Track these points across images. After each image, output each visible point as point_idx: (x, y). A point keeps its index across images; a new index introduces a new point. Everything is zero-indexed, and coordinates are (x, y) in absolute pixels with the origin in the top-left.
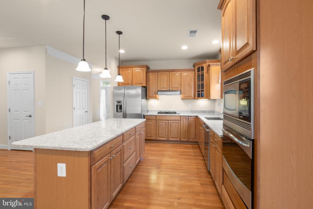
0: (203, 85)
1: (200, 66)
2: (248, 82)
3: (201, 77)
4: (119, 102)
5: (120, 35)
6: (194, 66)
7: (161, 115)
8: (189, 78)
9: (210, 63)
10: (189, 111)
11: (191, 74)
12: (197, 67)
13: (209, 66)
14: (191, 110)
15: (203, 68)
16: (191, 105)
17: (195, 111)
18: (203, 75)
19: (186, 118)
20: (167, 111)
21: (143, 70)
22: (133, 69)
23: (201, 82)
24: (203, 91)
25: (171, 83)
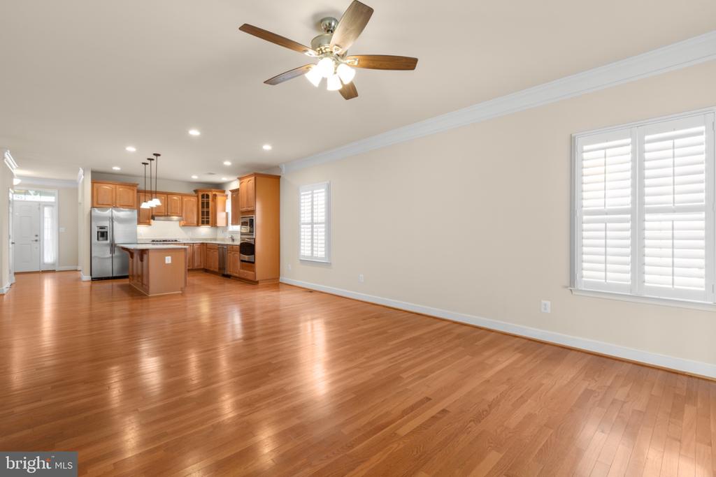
0: (208, 213)
1: (205, 193)
2: (253, 220)
3: (205, 205)
4: (102, 228)
6: (196, 191)
8: (192, 204)
9: (217, 193)
11: (194, 200)
12: (200, 194)
13: (215, 195)
15: (208, 196)
18: (208, 203)
21: (133, 190)
22: (118, 187)
23: (205, 210)
24: (208, 218)
25: (169, 207)
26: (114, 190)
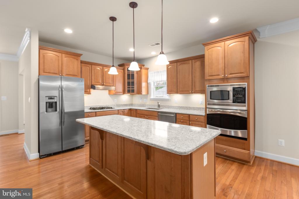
0: (133, 83)
3: (131, 76)
4: (51, 98)
5: (114, 22)
7: (102, 110)
8: (120, 75)
10: (116, 105)
11: (121, 72)
12: (126, 67)
14: (117, 105)
16: (116, 99)
17: (120, 105)
18: (133, 75)
19: (122, 112)
20: (95, 107)
21: (77, 60)
22: (64, 55)
23: (131, 81)
24: (133, 88)
25: (104, 78)
26: (60, 58)
